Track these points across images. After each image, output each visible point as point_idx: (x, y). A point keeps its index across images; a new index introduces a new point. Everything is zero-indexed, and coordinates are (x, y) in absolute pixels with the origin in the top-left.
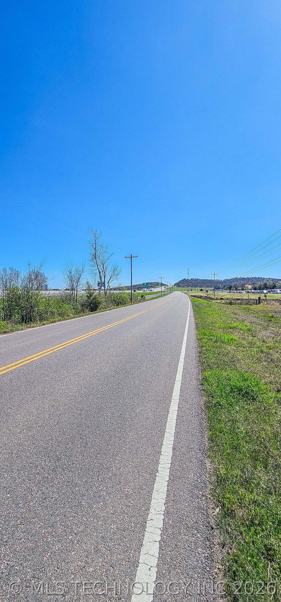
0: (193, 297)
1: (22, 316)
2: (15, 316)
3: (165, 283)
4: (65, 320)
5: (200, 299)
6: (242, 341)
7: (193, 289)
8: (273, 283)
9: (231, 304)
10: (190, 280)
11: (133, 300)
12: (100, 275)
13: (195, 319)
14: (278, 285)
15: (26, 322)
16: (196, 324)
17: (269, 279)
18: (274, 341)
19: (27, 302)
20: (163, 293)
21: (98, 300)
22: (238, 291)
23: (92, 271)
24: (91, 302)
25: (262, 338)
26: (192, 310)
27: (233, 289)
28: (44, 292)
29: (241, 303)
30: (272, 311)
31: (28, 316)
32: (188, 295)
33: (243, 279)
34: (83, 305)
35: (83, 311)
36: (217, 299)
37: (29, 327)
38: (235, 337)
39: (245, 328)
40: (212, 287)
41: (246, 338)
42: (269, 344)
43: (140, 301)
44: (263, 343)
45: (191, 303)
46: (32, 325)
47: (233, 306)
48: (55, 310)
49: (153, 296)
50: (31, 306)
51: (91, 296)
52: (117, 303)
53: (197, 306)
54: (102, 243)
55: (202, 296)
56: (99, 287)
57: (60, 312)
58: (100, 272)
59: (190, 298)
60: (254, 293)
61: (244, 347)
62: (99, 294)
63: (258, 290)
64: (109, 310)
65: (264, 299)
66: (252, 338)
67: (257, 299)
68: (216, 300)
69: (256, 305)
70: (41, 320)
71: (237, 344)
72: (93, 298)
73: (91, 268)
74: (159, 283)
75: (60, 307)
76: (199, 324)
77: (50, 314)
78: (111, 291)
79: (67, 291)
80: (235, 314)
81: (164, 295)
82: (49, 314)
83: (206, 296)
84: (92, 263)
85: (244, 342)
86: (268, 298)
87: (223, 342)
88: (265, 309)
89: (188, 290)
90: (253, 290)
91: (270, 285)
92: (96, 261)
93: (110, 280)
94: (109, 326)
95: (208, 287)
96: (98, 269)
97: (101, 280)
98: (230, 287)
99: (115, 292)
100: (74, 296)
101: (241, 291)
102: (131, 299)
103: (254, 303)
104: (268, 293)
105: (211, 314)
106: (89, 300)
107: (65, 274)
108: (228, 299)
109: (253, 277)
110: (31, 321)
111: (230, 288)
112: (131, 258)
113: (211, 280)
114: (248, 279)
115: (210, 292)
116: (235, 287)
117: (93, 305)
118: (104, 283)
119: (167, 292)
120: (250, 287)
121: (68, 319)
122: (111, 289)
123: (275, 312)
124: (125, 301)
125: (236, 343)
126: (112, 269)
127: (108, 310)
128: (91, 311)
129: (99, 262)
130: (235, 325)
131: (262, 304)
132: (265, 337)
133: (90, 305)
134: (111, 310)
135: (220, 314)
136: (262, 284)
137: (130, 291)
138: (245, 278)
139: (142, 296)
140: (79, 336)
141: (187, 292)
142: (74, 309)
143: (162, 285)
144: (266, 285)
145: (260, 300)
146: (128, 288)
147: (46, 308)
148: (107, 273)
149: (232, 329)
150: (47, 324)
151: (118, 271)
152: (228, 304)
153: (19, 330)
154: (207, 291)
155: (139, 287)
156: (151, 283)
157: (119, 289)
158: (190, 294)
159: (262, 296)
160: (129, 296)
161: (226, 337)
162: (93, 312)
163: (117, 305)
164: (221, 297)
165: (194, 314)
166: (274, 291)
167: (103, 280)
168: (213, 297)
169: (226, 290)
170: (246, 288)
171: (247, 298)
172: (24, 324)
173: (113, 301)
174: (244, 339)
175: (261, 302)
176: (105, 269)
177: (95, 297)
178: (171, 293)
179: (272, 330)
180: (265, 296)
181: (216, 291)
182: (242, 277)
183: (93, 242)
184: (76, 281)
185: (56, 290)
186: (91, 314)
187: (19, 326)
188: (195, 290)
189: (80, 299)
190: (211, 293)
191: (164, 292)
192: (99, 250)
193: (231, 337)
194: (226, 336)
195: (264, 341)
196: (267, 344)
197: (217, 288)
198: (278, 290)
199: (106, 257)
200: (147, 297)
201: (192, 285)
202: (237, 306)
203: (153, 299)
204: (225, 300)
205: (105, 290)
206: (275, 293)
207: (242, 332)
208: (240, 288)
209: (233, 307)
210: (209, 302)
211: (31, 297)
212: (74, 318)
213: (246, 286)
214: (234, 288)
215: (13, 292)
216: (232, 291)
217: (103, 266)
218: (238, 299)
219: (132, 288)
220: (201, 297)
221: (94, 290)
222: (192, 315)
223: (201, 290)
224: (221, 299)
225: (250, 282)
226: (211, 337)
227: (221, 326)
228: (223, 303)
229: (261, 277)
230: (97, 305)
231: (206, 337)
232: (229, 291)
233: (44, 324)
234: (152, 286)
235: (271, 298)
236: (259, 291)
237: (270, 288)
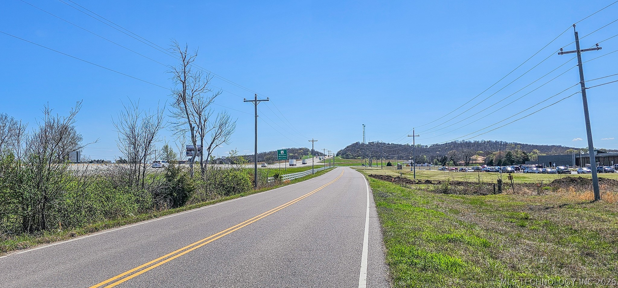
0: (374, 179)
1: (25, 218)
2: (8, 218)
3: (320, 151)
4: (119, 225)
5: (387, 183)
6: (474, 268)
7: (374, 162)
8: (523, 153)
9: (446, 191)
10: (367, 145)
11: (259, 184)
12: (193, 134)
13: (381, 223)
14: (532, 156)
15: (31, 231)
16: (384, 232)
17: (516, 144)
18: (532, 267)
19: (38, 188)
20: (316, 170)
21: (189, 185)
22: (459, 168)
23: (175, 125)
24: (173, 188)
25: (510, 261)
26: (374, 205)
27: (448, 164)
28: (74, 167)
29: (466, 190)
30: (524, 206)
31: (39, 216)
32: (365, 174)
33: (468, 145)
34: (157, 195)
35: (157, 206)
36: (420, 182)
37: (40, 243)
38: (460, 260)
39: (478, 241)
40: (410, 159)
41: (481, 261)
42: (524, 272)
43: (271, 186)
44: (512, 270)
45: (371, 191)
46: (47, 237)
47: (451, 196)
48: (97, 206)
49: (298, 175)
50: (45, 197)
51: (174, 175)
52: (226, 188)
53: (383, 196)
54: (198, 72)
55: (391, 177)
56: (191, 157)
57: (107, 208)
58: (192, 129)
59: (367, 180)
60: (489, 171)
61: (478, 280)
62: (191, 172)
63: (495, 166)
64: (211, 203)
65: (507, 184)
66: (491, 261)
67: (495, 182)
68: (417, 183)
69: (494, 195)
70: (66, 226)
71: (464, 274)
72: (179, 181)
73: (174, 120)
74: (308, 150)
75: (108, 198)
76: (390, 233)
77: (86, 212)
78: (216, 166)
79: (121, 165)
80: (457, 212)
81: (319, 173)
82: (83, 213)
83: (399, 177)
84: (177, 110)
85: (478, 270)
86: (515, 181)
87: (437, 270)
88: (511, 203)
89: (363, 165)
90: (486, 166)
91: (517, 157)
92: (186, 107)
93: (212, 143)
94: (212, 237)
95: (400, 158)
96: (189, 121)
97: (195, 145)
98: (444, 160)
99: (224, 166)
100: (139, 177)
101: (464, 167)
102: (255, 182)
103: (489, 191)
104: (515, 172)
105: (410, 212)
106: (171, 184)
107: (122, 131)
108: (440, 183)
109: (486, 141)
110: (44, 228)
111: (443, 162)
112: (256, 103)
113: (408, 145)
114: (477, 145)
115: (406, 170)
116: (453, 160)
117: (178, 193)
118: (200, 150)
119: (323, 168)
120: (480, 159)
121: (126, 223)
122: (214, 162)
123: (531, 209)
124: (243, 186)
125: (462, 271)
126: (217, 121)
127: (208, 204)
128: (174, 207)
129: (190, 109)
130: (456, 234)
131: (504, 193)
132: (515, 260)
133: (171, 194)
134: (214, 203)
135: (427, 212)
136: (504, 154)
137: (252, 166)
138: (470, 143)
139: (276, 176)
140: (150, 260)
141: (360, 167)
142: (138, 201)
143: (314, 153)
144: (510, 156)
145: (501, 185)
146: (248, 159)
147: (78, 201)
148: (208, 129)
149: (452, 242)
150: (80, 234)
151: (230, 128)
152: (441, 193)
153: (17, 248)
154: (400, 167)
155: (271, 158)
156: (293, 151)
157: (231, 161)
158: (367, 172)
159: (505, 178)
160: (251, 175)
161: (442, 260)
162: (178, 209)
163: (227, 194)
164: (427, 179)
165: (377, 212)
166: (525, 168)
167: (198, 143)
168: (410, 177)
169: (436, 164)
170: (474, 162)
171: (476, 180)
172: (27, 235)
173: (219, 185)
174: (477, 262)
175: (503, 189)
176: (203, 123)
177: (182, 178)
178: (331, 169)
179: (528, 245)
180: (511, 178)
181: (416, 166)
182: (465, 141)
183: (180, 69)
184: (143, 145)
185: (98, 162)
186: (172, 213)
187: (19, 241)
188: (377, 164)
189: (150, 181)
190: (407, 172)
191: (317, 167)
192: (192, 85)
193: (452, 260)
194: (442, 256)
195: (514, 267)
196: (521, 273)
197: (419, 162)
198: (534, 166)
199: (204, 99)
200: (285, 177)
201: (371, 155)
202: (458, 198)
203: (297, 180)
204: (434, 184)
205: (202, 164)
206: (528, 172)
207: (471, 248)
208: (463, 162)
209: (451, 198)
210: (404, 188)
211: (48, 179)
212: (137, 221)
213: (474, 157)
214: (452, 162)
215: (7, 167)
216: (447, 167)
217: (200, 117)
218: (459, 183)
219: (256, 158)
220: (388, 178)
221: (180, 162)
222: (375, 214)
223: (389, 164)
224: (428, 182)
225: (482, 150)
226: (415, 260)
227: (431, 238)
228: (432, 191)
229: (501, 142)
230: (185, 194)
231: (405, 260)
232: (441, 167)
233: (73, 236)
234: (294, 157)
235: (520, 182)
236: (497, 168)
237: (518, 163)
